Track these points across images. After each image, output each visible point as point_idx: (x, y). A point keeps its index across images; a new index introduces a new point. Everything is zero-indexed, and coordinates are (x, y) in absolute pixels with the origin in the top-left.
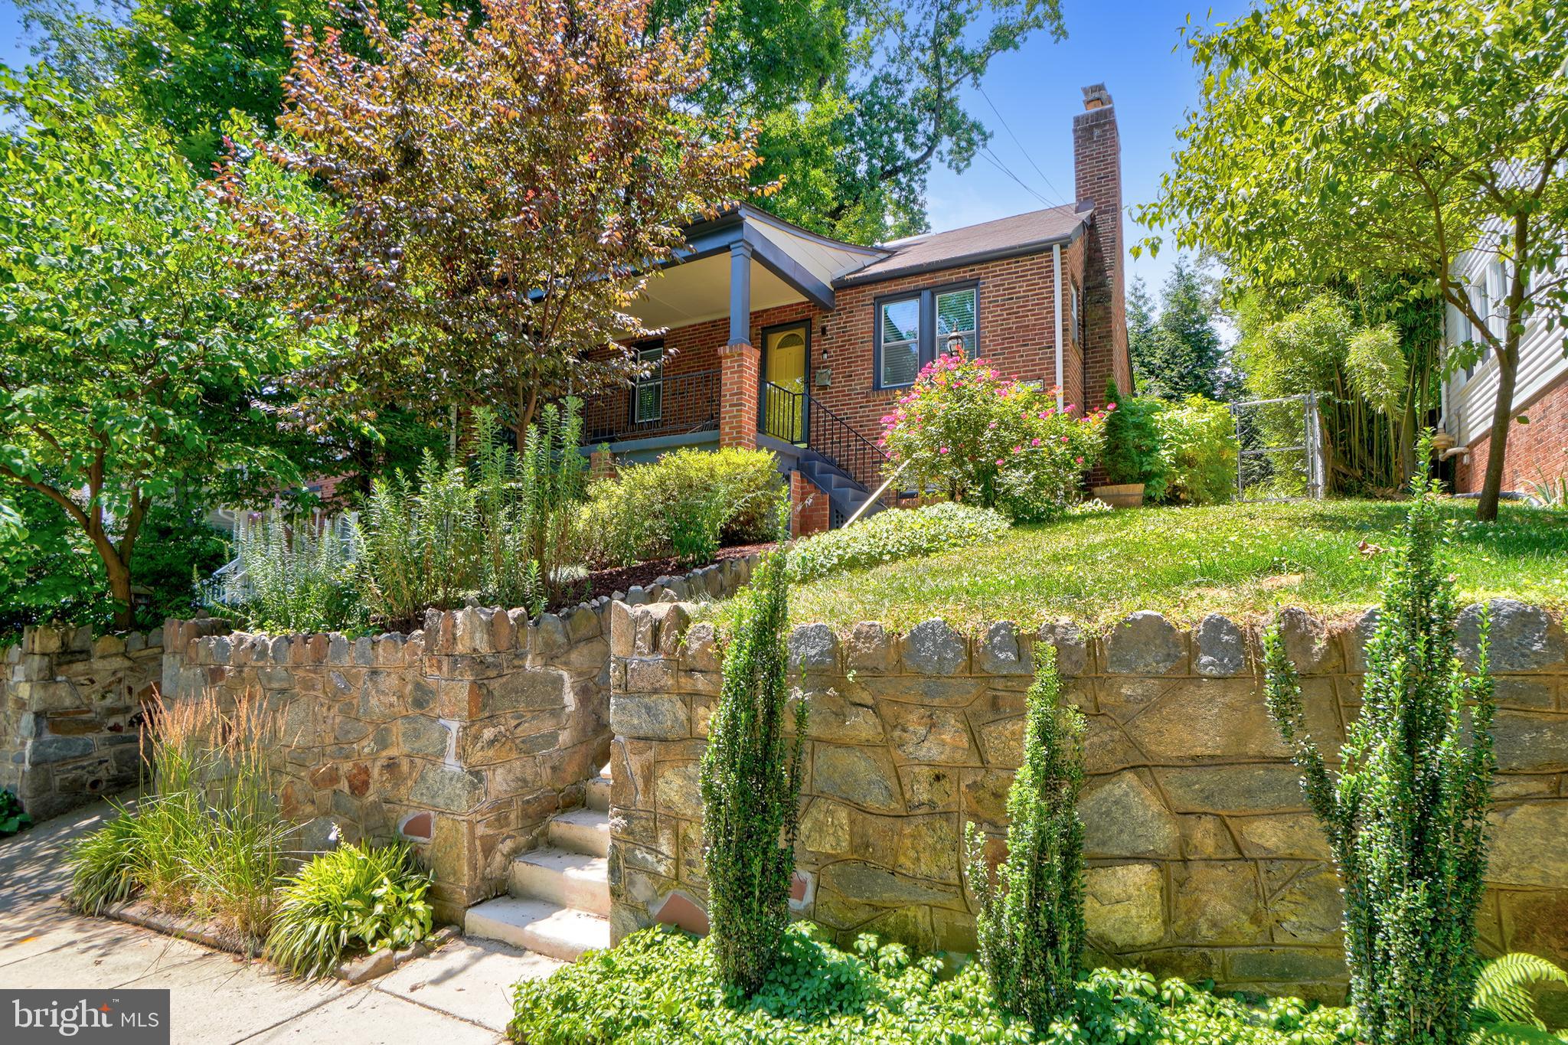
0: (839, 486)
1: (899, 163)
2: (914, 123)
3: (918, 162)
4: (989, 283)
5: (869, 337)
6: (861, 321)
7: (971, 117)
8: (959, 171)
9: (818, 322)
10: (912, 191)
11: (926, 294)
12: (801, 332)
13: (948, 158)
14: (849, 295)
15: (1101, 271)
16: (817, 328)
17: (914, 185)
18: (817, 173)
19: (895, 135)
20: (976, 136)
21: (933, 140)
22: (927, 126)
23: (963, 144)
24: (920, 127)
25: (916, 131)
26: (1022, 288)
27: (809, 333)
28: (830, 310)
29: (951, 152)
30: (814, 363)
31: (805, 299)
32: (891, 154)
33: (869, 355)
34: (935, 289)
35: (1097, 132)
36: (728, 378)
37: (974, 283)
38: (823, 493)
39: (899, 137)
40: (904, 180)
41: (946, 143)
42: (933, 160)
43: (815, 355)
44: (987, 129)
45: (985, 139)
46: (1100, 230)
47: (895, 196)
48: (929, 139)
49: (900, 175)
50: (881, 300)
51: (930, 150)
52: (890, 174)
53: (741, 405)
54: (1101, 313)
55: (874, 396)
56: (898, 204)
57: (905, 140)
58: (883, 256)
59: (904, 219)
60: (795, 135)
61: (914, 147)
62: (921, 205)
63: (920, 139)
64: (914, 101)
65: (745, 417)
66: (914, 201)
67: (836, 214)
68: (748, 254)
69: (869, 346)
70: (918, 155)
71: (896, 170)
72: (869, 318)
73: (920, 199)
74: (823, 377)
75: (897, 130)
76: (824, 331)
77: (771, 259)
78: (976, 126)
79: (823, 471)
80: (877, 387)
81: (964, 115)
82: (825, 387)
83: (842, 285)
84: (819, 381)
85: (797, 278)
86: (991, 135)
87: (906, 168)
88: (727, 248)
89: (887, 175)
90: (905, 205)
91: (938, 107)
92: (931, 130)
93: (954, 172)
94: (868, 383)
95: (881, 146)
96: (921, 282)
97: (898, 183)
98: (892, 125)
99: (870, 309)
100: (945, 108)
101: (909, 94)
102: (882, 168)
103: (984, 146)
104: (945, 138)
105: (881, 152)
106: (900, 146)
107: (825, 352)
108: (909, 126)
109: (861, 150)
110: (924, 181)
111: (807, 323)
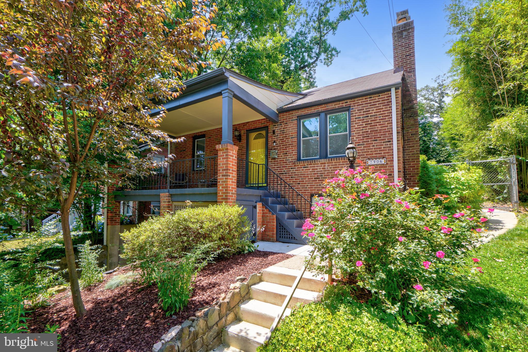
0: (281, 210)
1: (306, 64)
2: (311, 49)
3: (313, 63)
4: (355, 110)
5: (295, 135)
6: (291, 128)
7: (332, 46)
8: (328, 66)
9: (271, 128)
10: (310, 74)
11: (323, 115)
12: (264, 132)
13: (324, 61)
14: (285, 116)
15: (411, 101)
16: (271, 131)
17: (311, 71)
18: (274, 65)
19: (304, 54)
20: (334, 52)
21: (318, 55)
22: (316, 49)
23: (329, 56)
24: (313, 50)
25: (312, 52)
26: (373, 111)
27: (267, 133)
28: (277, 122)
29: (325, 59)
30: (270, 147)
31: (264, 118)
32: (303, 61)
33: (295, 144)
34: (327, 112)
35: (405, 33)
36: (221, 161)
37: (348, 109)
38: (273, 214)
39: (306, 54)
40: (308, 70)
41: (323, 56)
42: (318, 62)
43: (270, 143)
44: (338, 50)
45: (337, 54)
46: (408, 81)
47: (304, 76)
48: (317, 54)
49: (306, 68)
50: (300, 118)
51: (317, 58)
52: (303, 68)
53: (227, 176)
54: (412, 122)
55: (298, 163)
56: (306, 79)
57: (308, 55)
58: (301, 97)
59: (307, 84)
60: (265, 49)
61: (311, 58)
62: (314, 79)
63: (313, 55)
64: (311, 41)
65: (230, 182)
66: (312, 77)
67: (283, 82)
68: (231, 96)
69: (295, 140)
70: (313, 60)
71: (305, 67)
72: (295, 127)
73: (314, 76)
74: (274, 154)
75: (305, 52)
76: (274, 132)
77: (245, 99)
78: (334, 49)
79: (273, 203)
80: (299, 159)
81: (329, 45)
82: (274, 159)
83: (282, 111)
84: (272, 156)
85: (260, 108)
86: (340, 52)
87: (309, 65)
88: (220, 94)
89: (301, 68)
90: (308, 79)
91: (320, 42)
92: (317, 51)
93: (326, 66)
94: (295, 157)
95: (299, 57)
96: (320, 109)
97: (306, 71)
98: (303, 50)
99: (295, 122)
100: (323, 43)
101: (309, 39)
102: (300, 66)
103: (337, 56)
104: (323, 54)
105: (299, 59)
106: (306, 58)
107: (274, 142)
108: (309, 50)
109: (292, 59)
110: (315, 70)
111: (266, 128)
